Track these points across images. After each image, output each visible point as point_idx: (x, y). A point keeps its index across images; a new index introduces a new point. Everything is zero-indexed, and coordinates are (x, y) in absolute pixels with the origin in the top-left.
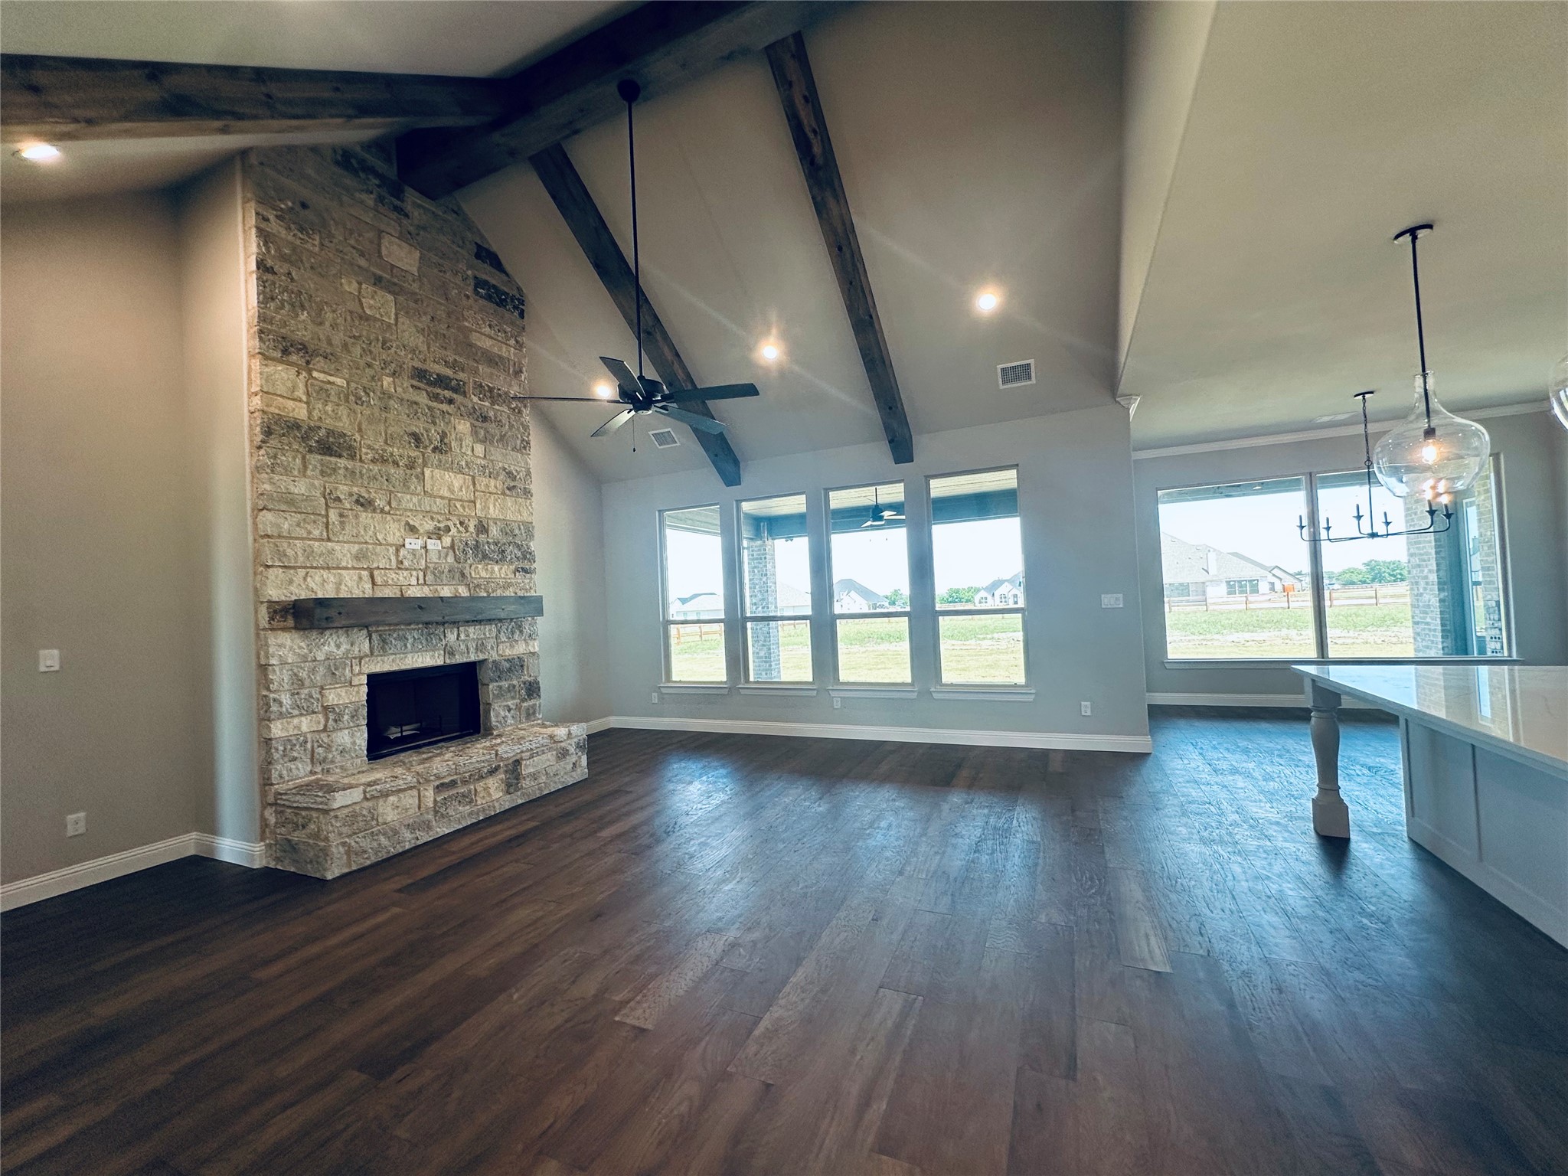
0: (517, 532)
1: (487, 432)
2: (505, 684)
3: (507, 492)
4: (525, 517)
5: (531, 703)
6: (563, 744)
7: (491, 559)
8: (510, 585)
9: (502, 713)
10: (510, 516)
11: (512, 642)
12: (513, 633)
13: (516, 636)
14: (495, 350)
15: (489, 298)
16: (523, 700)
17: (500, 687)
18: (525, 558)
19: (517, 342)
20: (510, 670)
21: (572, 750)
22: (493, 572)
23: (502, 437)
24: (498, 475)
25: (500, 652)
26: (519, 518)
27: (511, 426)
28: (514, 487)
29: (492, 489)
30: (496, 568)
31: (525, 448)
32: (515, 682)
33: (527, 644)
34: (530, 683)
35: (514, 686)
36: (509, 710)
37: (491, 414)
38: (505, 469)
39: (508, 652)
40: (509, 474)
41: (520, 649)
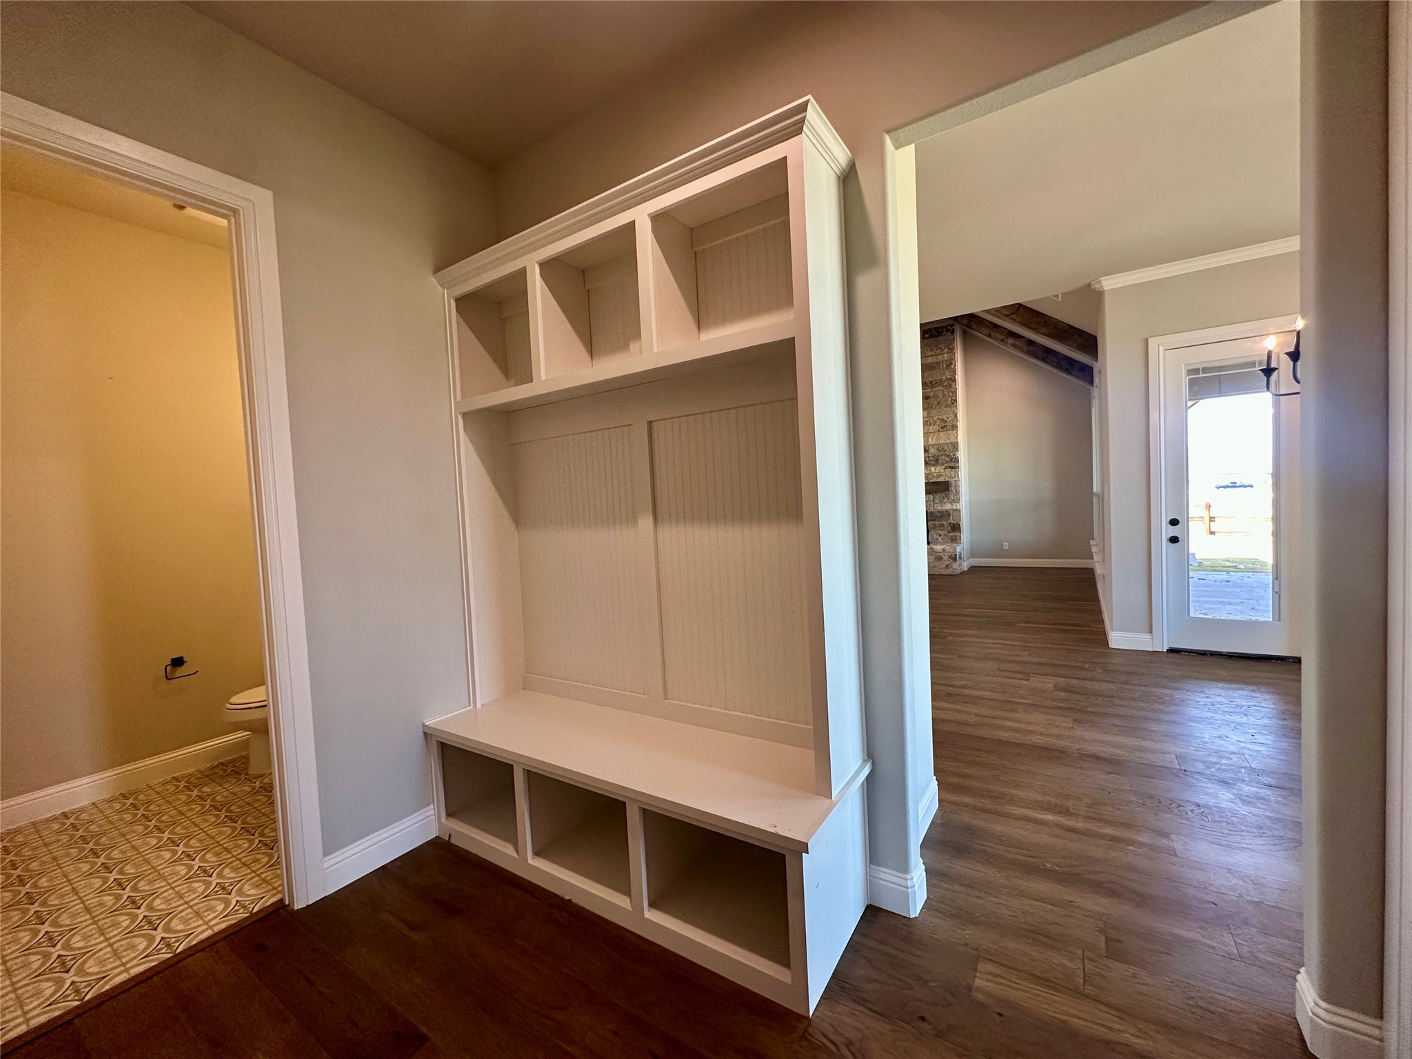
0: (946, 448)
1: (929, 403)
2: (937, 523)
3: (941, 430)
4: (952, 439)
5: (955, 534)
6: (939, 554)
7: (931, 464)
8: (941, 475)
9: (935, 536)
10: (942, 441)
11: (942, 502)
12: (943, 499)
13: (945, 501)
14: (935, 360)
15: (931, 337)
16: (949, 532)
17: (934, 524)
18: (952, 461)
19: (949, 349)
20: (941, 517)
21: (945, 558)
22: (930, 470)
23: (938, 403)
24: (936, 422)
25: (935, 508)
26: (948, 441)
27: (944, 395)
28: (946, 426)
29: (931, 430)
30: (933, 469)
31: (953, 404)
32: (944, 523)
33: (952, 505)
34: (954, 524)
35: (943, 525)
36: (940, 535)
37: (931, 394)
38: (939, 419)
39: (939, 508)
40: (942, 420)
41: (948, 506)
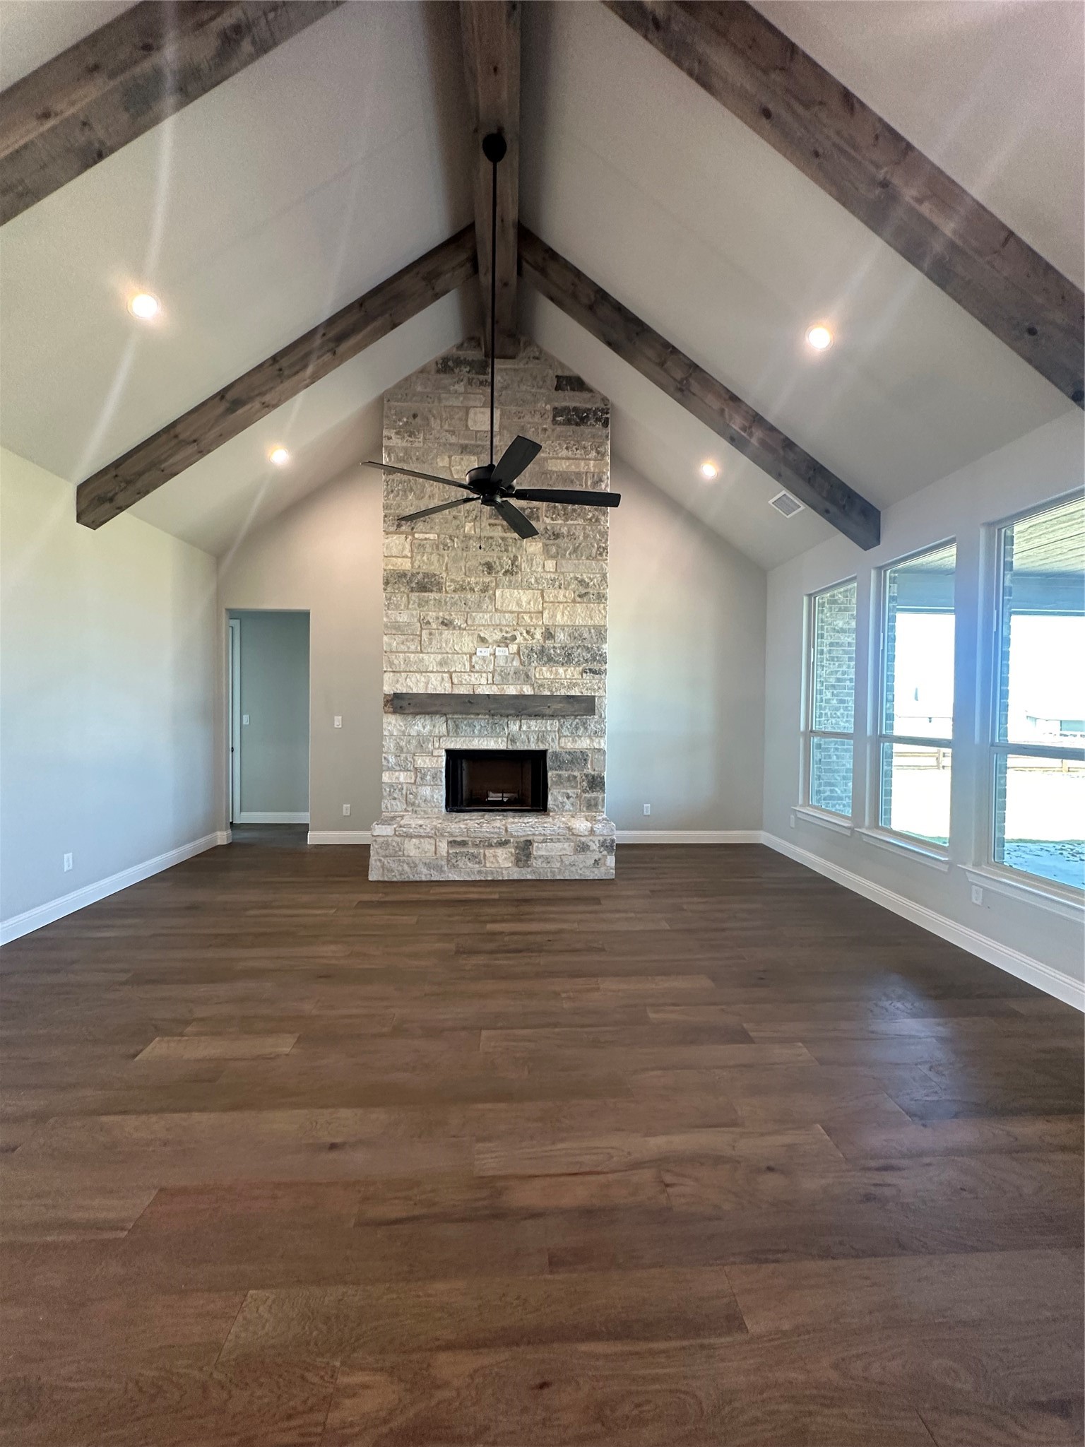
0: (586, 635)
1: (558, 547)
2: (565, 774)
3: (578, 599)
4: (597, 620)
5: (594, 795)
6: (583, 839)
7: (557, 662)
8: (575, 685)
9: (560, 798)
10: (579, 621)
11: (574, 735)
12: (577, 728)
13: (580, 732)
14: (573, 468)
15: (568, 422)
16: (584, 791)
17: (560, 776)
18: (594, 659)
19: (598, 453)
20: (571, 762)
22: (557, 673)
23: (575, 550)
24: (569, 584)
25: (563, 745)
26: (590, 623)
27: (586, 537)
28: (586, 594)
29: (561, 598)
30: (561, 670)
31: (601, 554)
32: (576, 773)
33: (592, 741)
34: (593, 777)
35: (575, 777)
36: (568, 797)
37: (564, 530)
38: (576, 579)
39: (570, 746)
40: (581, 582)
41: (584, 744)
